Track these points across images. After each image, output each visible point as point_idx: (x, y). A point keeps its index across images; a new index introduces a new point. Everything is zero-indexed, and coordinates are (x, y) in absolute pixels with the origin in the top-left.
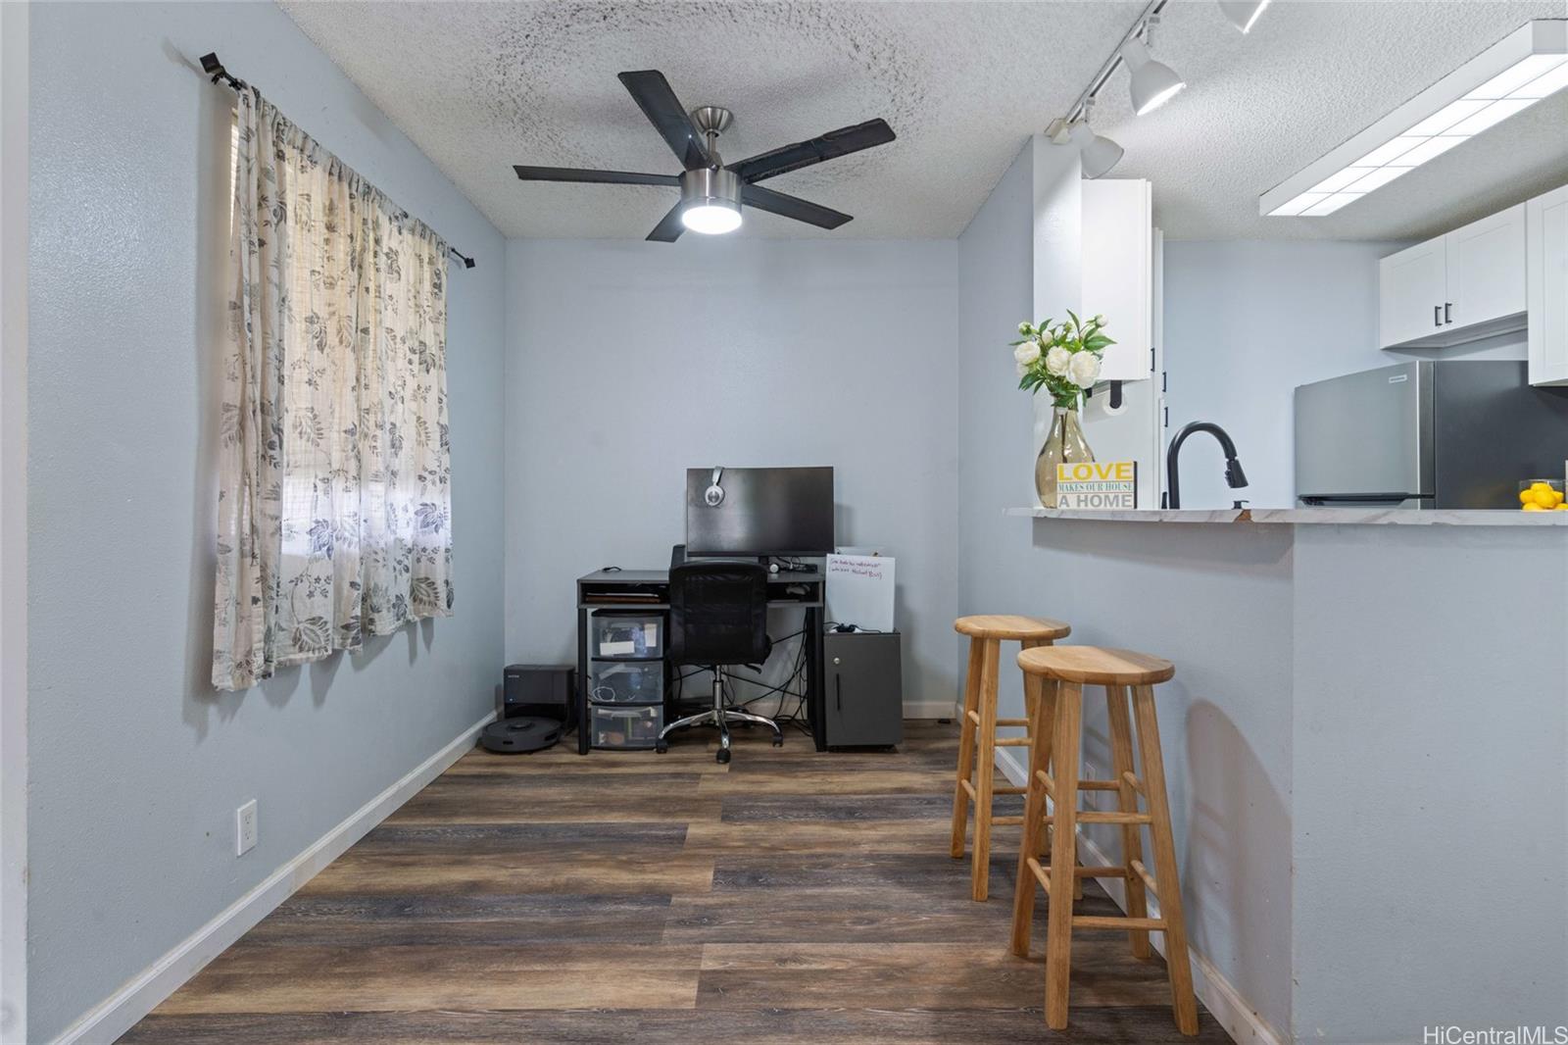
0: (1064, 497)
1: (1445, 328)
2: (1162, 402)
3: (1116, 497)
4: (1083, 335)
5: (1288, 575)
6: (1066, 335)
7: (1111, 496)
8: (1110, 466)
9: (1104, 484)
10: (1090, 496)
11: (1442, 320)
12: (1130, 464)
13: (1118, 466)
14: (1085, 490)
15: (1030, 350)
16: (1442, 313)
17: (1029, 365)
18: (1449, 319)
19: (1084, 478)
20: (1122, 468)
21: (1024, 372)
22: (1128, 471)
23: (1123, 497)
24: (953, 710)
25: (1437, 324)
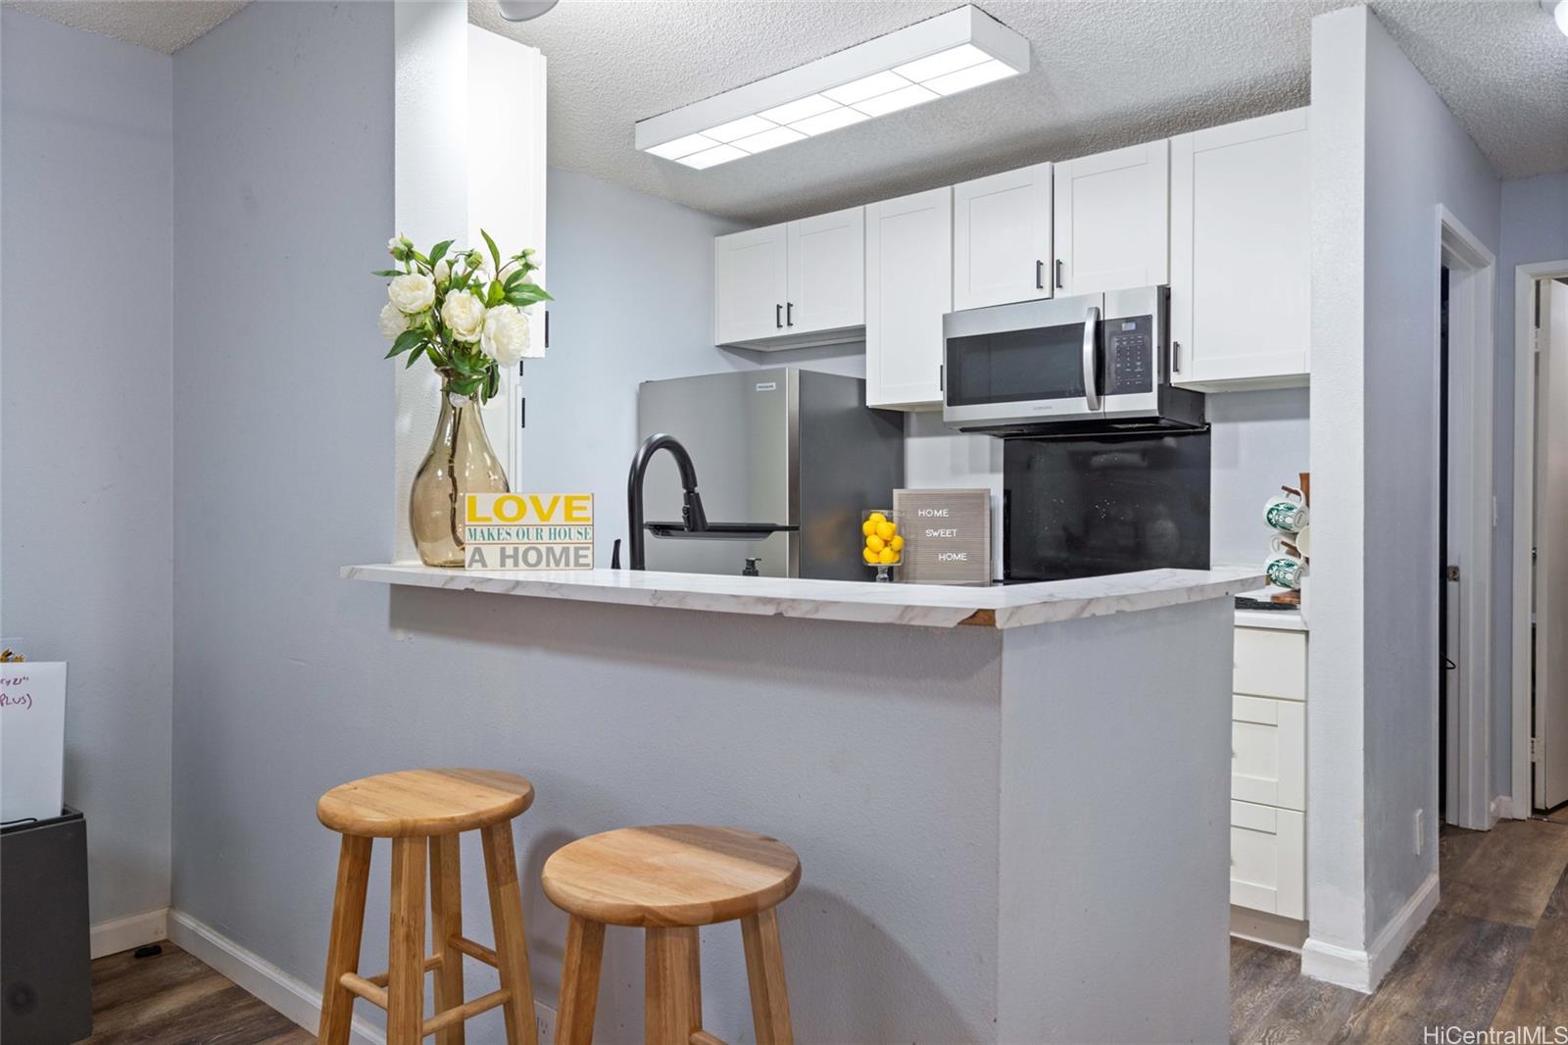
0: (478, 551)
1: (785, 331)
2: (520, 389)
3: (565, 550)
4: (503, 278)
5: (993, 697)
6: (471, 273)
7: (558, 550)
8: (556, 500)
9: (546, 530)
10: (522, 549)
11: (784, 321)
12: (588, 498)
13: (569, 500)
14: (514, 539)
15: (414, 291)
16: (784, 312)
17: (412, 316)
18: (791, 322)
19: (515, 519)
20: (575, 503)
21: (399, 326)
22: (585, 508)
23: (577, 550)
24: (162, 925)
25: (779, 326)
